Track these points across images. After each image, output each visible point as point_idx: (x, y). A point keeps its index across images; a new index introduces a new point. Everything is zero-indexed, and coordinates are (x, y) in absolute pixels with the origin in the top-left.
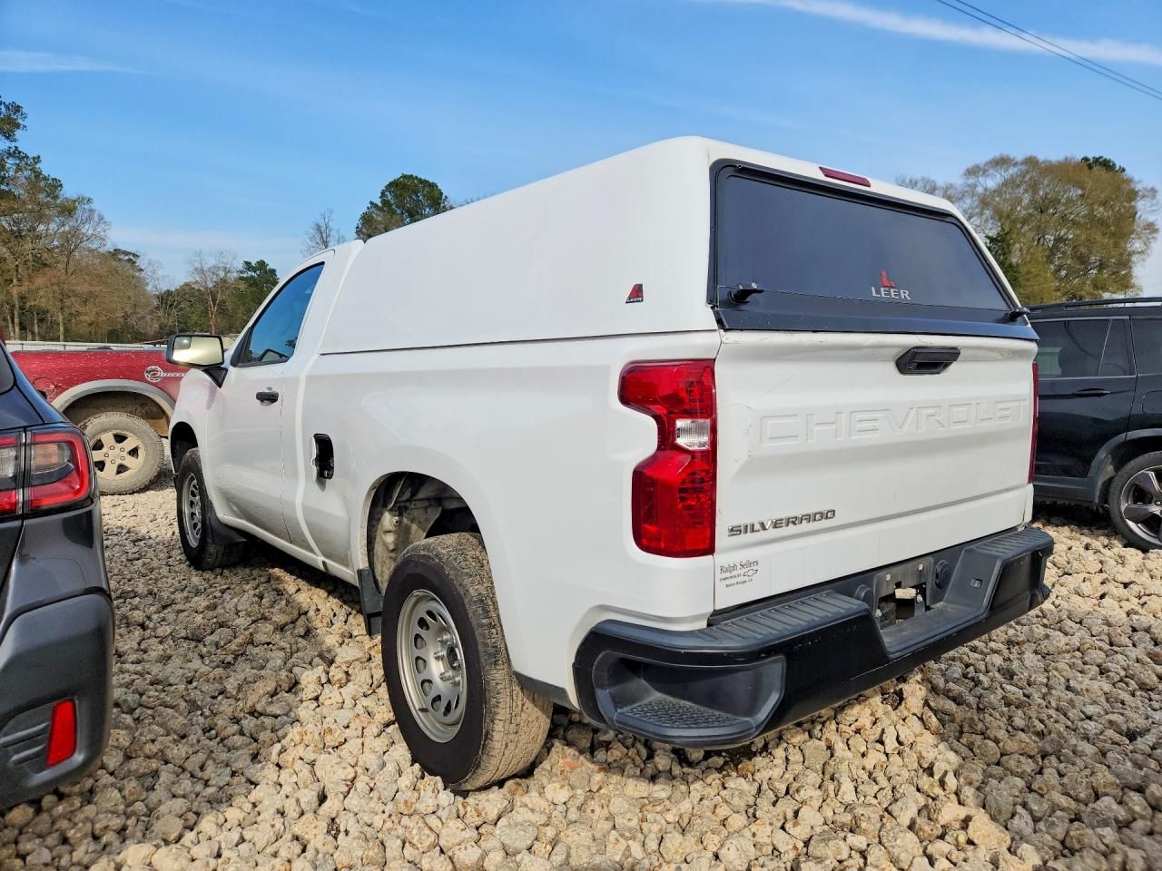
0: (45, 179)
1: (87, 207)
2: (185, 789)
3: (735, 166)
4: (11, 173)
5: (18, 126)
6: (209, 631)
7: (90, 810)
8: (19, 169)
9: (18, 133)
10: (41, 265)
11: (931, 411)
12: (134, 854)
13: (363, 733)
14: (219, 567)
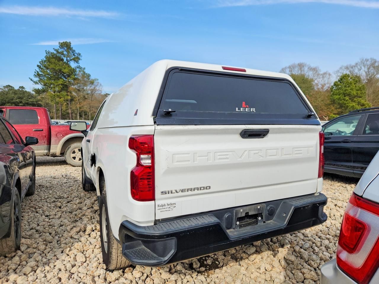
0: (86, 74)
1: (97, 81)
2: (39, 259)
3: (179, 69)
4: (78, 73)
5: (80, 59)
6: (75, 210)
7: (10, 262)
8: (80, 71)
9: (80, 61)
10: (85, 98)
11: (257, 152)
12: (12, 277)
13: (95, 247)
14: (90, 190)
